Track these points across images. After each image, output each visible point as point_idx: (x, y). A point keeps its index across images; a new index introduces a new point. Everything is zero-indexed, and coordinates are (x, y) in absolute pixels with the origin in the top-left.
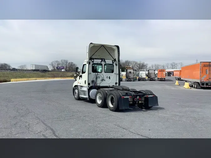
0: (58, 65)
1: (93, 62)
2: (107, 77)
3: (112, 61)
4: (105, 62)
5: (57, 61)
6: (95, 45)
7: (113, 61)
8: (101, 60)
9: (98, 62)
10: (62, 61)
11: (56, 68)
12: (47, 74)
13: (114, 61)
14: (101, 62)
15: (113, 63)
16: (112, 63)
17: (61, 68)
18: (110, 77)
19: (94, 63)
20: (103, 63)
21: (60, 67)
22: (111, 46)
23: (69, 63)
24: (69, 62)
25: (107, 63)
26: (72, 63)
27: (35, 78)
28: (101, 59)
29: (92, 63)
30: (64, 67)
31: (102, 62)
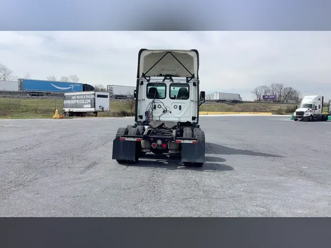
0: (266, 92)
1: (148, 81)
2: (176, 107)
3: (185, 78)
4: (172, 80)
5: (264, 87)
6: (154, 52)
7: (187, 78)
8: (163, 78)
9: (158, 81)
10: (272, 85)
11: (262, 98)
12: (236, 106)
13: (189, 79)
14: (164, 80)
15: (188, 81)
16: (185, 82)
17: (271, 97)
18: (180, 107)
19: (150, 82)
20: (168, 82)
21: (269, 96)
22: (185, 52)
23: (286, 89)
24: (285, 87)
25: (175, 82)
26: (291, 88)
27: (206, 113)
28: (164, 76)
29: (147, 83)
30: (275, 96)
31: (166, 81)
